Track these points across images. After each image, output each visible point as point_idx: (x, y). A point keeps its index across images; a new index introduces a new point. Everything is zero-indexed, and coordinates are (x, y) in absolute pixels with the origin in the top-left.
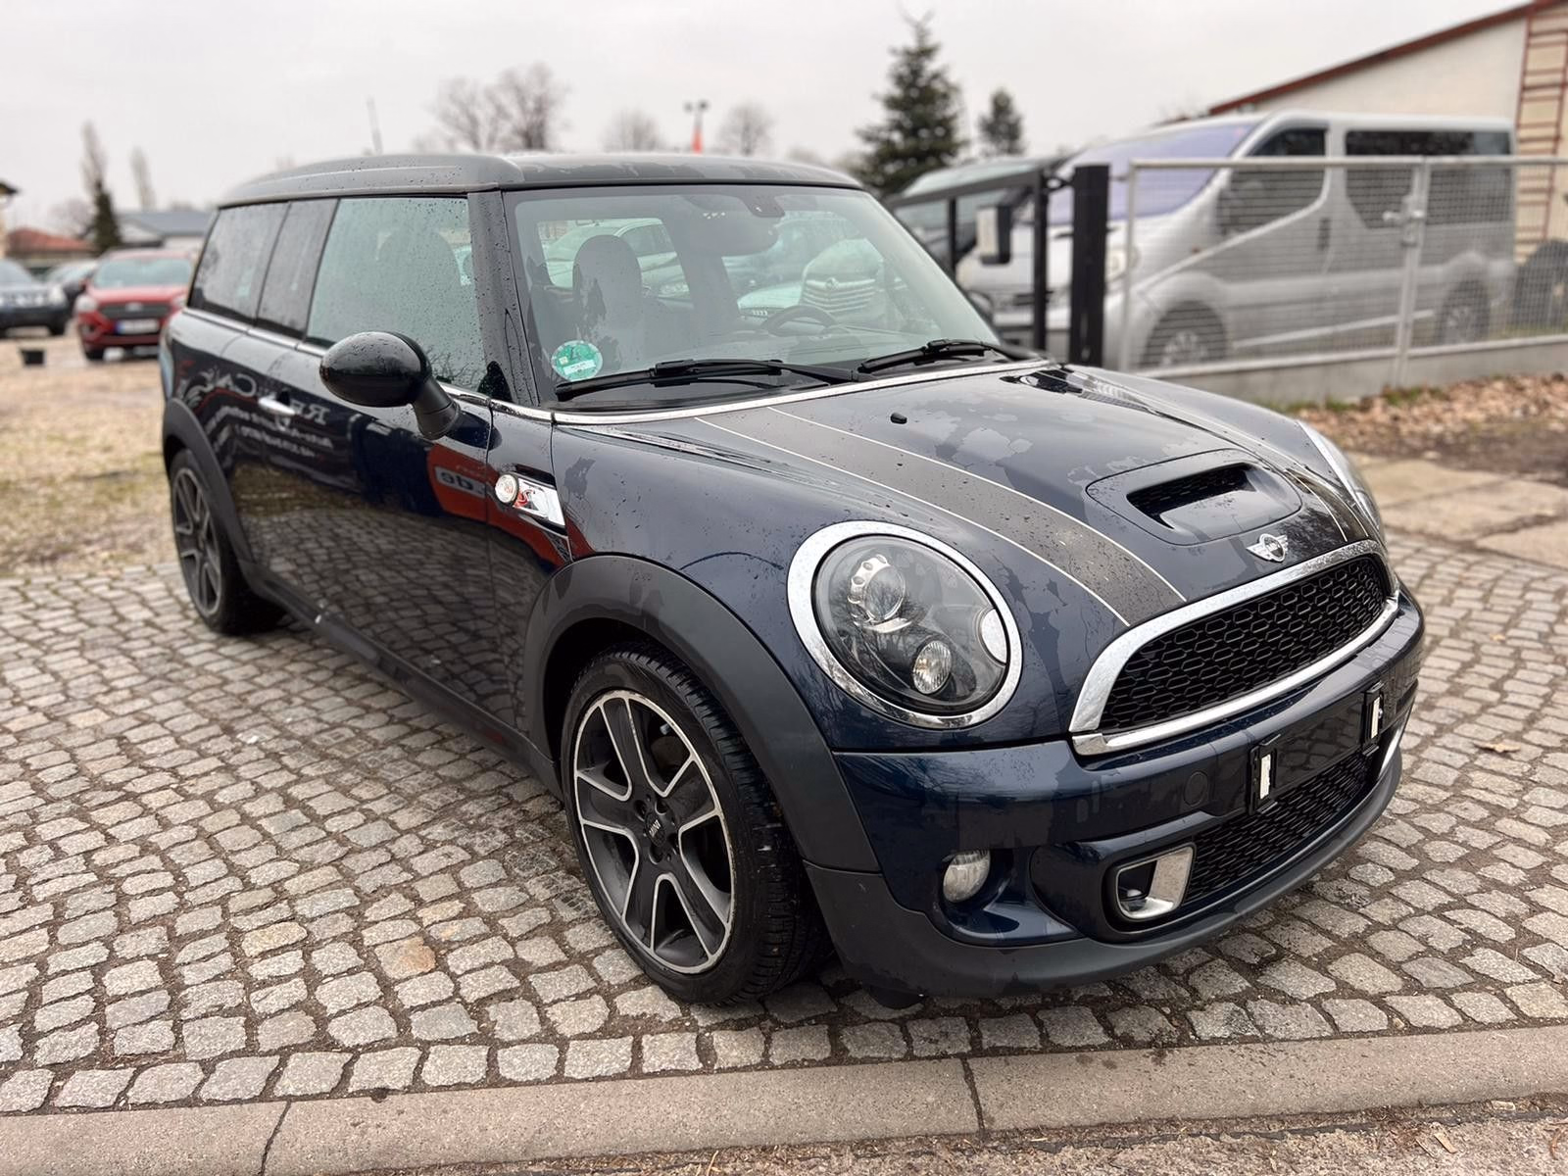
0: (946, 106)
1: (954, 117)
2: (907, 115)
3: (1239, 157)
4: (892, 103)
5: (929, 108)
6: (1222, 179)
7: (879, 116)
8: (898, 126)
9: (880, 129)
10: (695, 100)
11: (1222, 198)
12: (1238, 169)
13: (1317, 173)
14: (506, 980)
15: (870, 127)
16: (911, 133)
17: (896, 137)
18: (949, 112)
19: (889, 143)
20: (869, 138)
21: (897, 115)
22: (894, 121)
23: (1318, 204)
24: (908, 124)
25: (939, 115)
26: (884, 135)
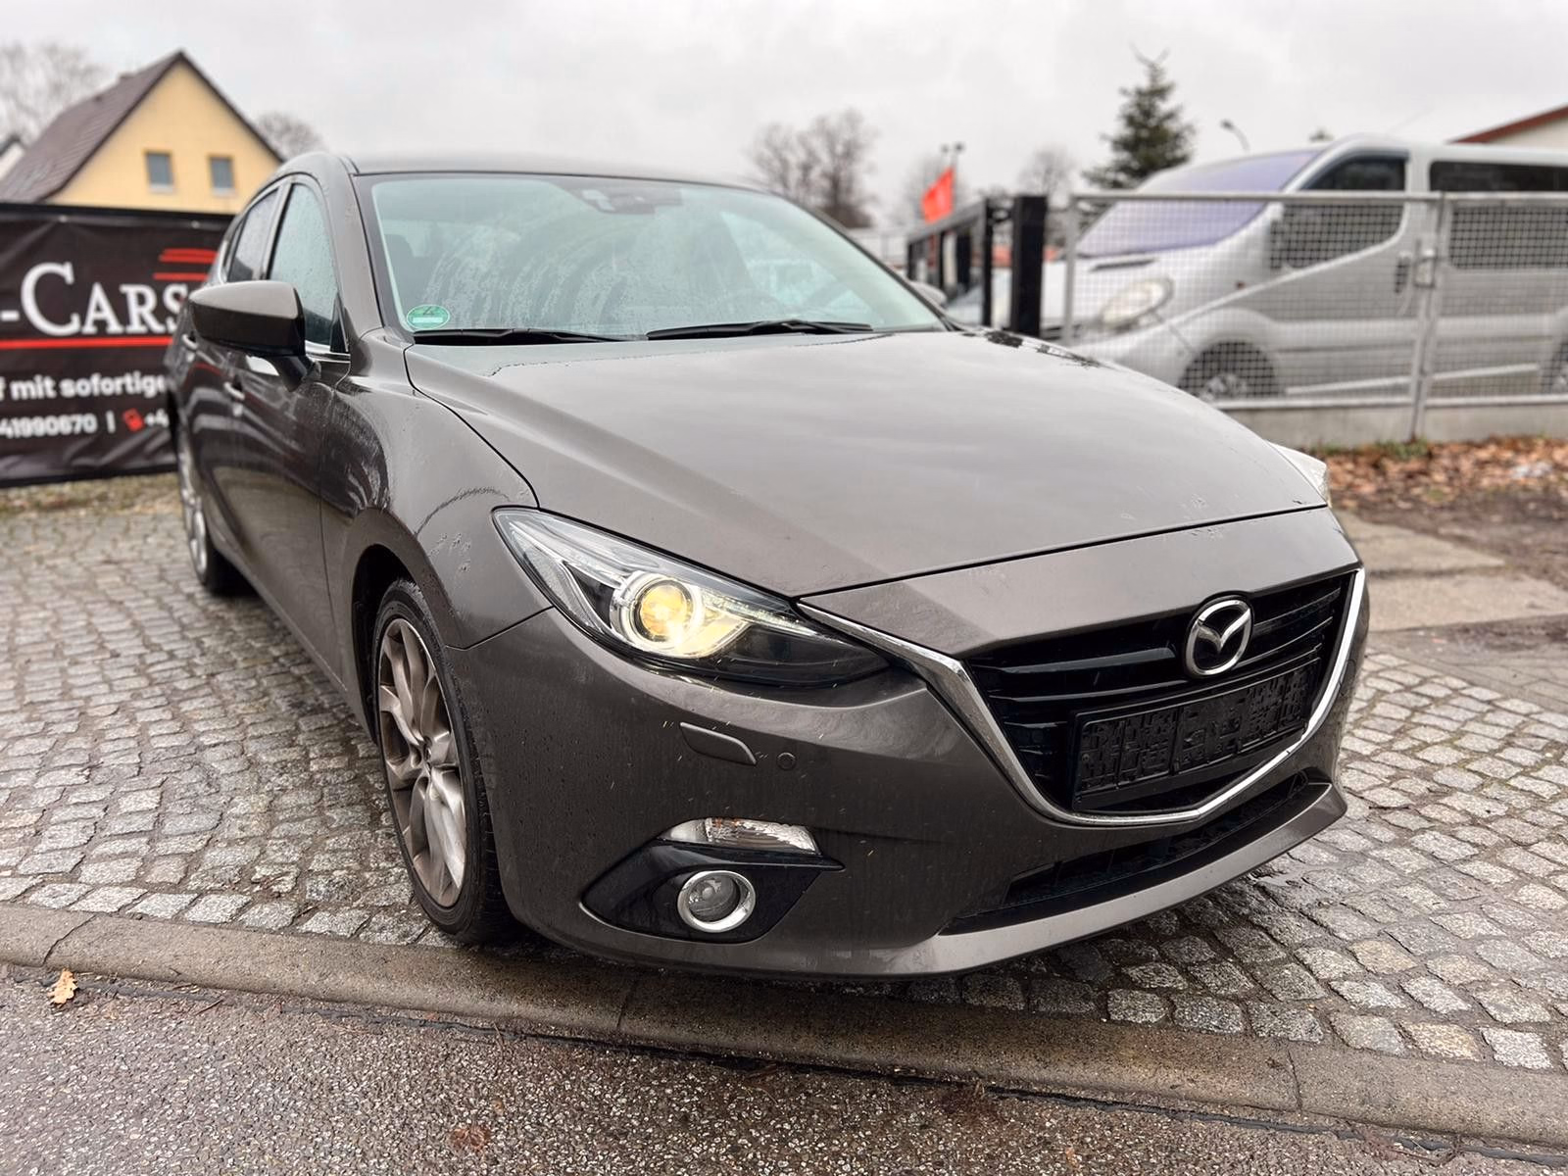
0: (1176, 147)
2: (1134, 157)
3: (1291, 190)
4: (1122, 144)
5: (1159, 149)
6: (1274, 211)
7: (1105, 157)
8: (1125, 167)
11: (1274, 230)
12: (1290, 203)
13: (1397, 208)
20: (1094, 177)
22: (1121, 161)
23: (1394, 240)
24: (1133, 163)
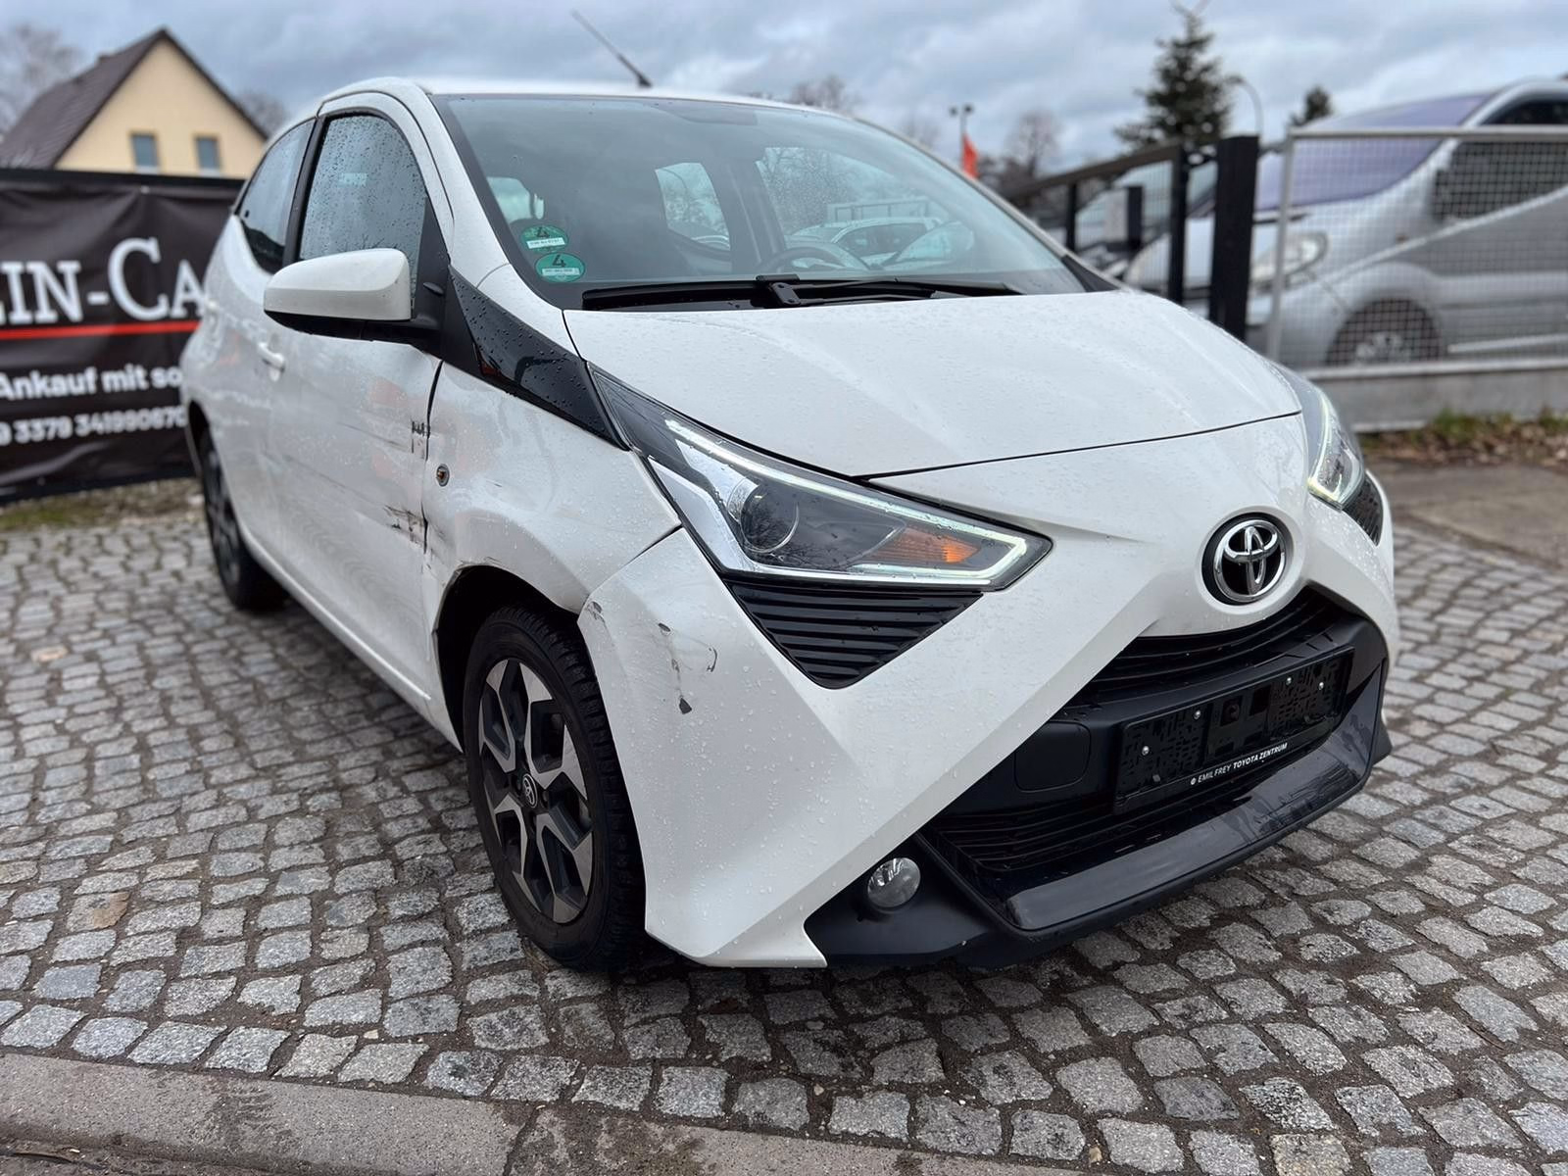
0: (1215, 100)
1: (1225, 111)
2: (1171, 112)
4: (1156, 99)
5: (1195, 104)
7: (1140, 114)
8: (1161, 124)
9: (1140, 127)
10: (960, 106)
14: (166, 946)
15: (1128, 125)
16: (1176, 130)
17: (1158, 134)
18: (1218, 107)
19: (1150, 141)
20: (1127, 135)
21: (1159, 111)
22: (1159, 117)
24: (1172, 120)
25: (1206, 111)
26: (1145, 133)
